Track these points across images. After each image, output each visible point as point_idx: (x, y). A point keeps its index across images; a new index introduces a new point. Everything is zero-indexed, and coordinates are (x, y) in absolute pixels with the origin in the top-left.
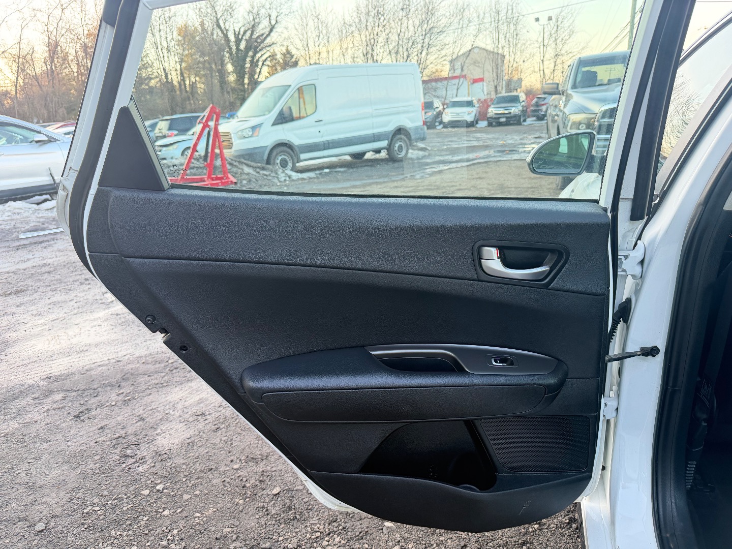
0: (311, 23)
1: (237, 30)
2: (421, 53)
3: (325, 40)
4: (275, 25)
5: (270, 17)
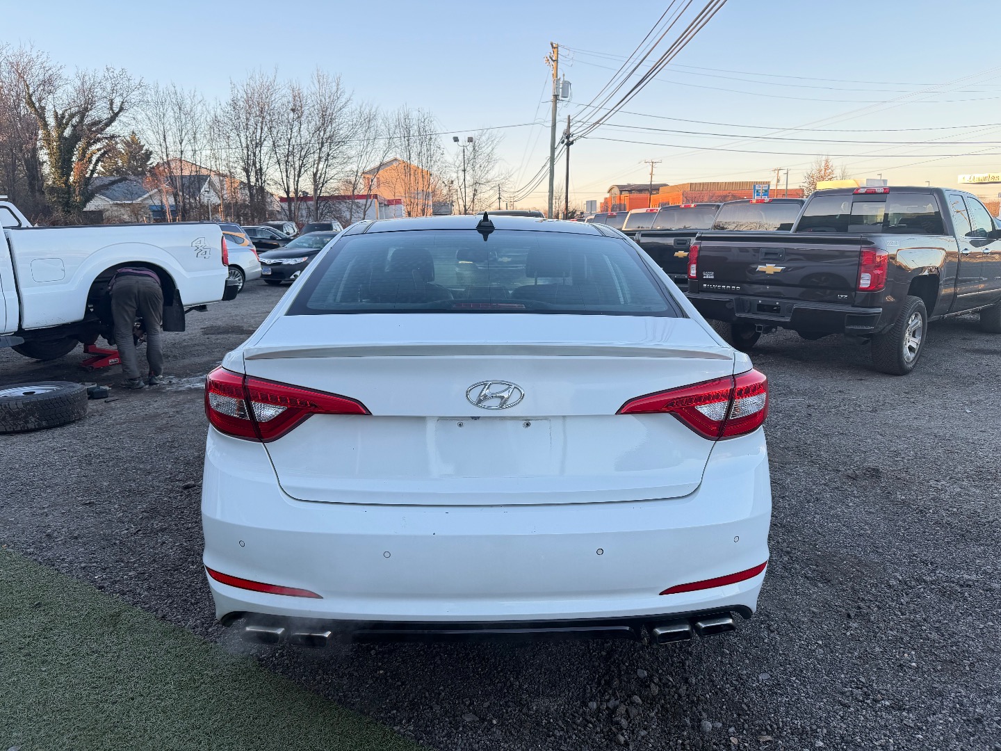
0: (170, 113)
1: (60, 112)
2: (318, 164)
3: (191, 137)
4: (118, 113)
5: (112, 104)
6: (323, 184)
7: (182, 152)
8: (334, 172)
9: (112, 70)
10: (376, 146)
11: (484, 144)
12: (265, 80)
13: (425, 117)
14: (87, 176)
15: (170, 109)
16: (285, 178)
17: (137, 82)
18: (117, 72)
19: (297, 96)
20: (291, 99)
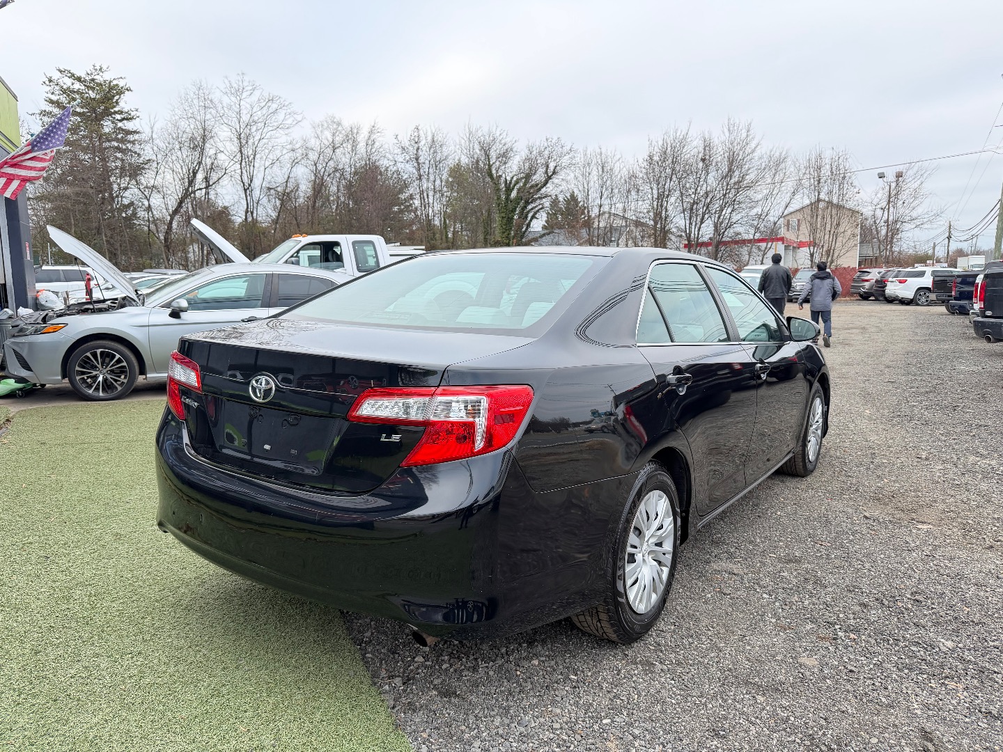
0: (595, 173)
1: (508, 178)
3: (610, 192)
4: (552, 175)
5: (547, 167)
6: (726, 229)
7: (601, 206)
8: (739, 217)
9: (550, 140)
10: (783, 188)
11: (910, 179)
12: (678, 134)
13: (840, 154)
14: (524, 229)
15: (595, 168)
16: (688, 225)
17: (568, 148)
18: (553, 141)
19: (707, 146)
20: (701, 149)
